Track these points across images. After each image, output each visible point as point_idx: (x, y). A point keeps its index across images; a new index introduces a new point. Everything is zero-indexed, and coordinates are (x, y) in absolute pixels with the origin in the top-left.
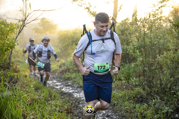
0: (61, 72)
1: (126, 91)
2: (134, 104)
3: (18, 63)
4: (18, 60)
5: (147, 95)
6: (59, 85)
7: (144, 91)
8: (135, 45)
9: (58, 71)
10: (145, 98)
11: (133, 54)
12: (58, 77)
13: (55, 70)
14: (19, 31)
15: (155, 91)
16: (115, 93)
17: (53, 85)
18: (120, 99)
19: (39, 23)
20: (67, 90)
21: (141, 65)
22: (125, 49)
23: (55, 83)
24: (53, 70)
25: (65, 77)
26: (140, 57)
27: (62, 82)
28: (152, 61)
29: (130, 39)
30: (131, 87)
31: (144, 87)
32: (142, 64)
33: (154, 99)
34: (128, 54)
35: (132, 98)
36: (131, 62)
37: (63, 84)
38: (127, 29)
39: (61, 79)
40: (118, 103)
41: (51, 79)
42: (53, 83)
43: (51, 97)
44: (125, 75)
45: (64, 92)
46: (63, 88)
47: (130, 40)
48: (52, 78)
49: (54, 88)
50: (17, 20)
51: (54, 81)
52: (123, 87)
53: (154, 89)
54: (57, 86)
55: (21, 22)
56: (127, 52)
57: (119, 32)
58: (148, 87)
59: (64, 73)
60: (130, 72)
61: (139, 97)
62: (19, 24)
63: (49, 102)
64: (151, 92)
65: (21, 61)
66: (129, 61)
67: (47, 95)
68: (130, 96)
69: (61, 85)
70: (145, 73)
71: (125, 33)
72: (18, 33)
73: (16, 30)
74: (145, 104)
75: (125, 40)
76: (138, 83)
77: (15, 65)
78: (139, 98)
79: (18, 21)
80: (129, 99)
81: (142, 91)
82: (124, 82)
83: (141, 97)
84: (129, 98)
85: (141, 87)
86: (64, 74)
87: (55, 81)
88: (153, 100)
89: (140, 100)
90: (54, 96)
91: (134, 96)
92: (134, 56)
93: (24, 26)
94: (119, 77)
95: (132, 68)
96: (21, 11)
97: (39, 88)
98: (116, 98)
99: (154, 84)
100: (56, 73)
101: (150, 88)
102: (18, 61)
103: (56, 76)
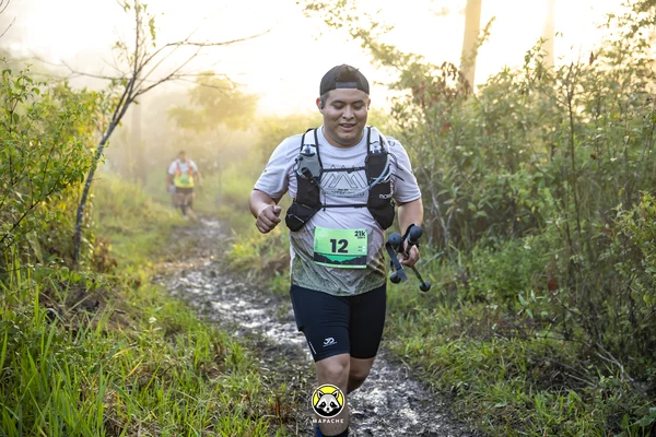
0: (264, 270)
1: (501, 344)
2: (527, 393)
3: (116, 237)
4: (116, 225)
5: (580, 358)
6: (256, 316)
7: (567, 343)
8: (538, 170)
9: (258, 267)
10: (570, 372)
11: (530, 203)
12: (256, 288)
13: (246, 262)
14: (114, 118)
15: (611, 343)
16: (458, 350)
17: (234, 316)
18: (477, 372)
19: (193, 93)
20: (283, 334)
21: (559, 243)
22: (503, 182)
23: (242, 309)
24: (238, 260)
25: (278, 288)
26: (556, 213)
27: (266, 305)
28: (603, 229)
29: (522, 148)
30: (518, 328)
31: (568, 326)
32: (565, 242)
33: (606, 374)
34: (512, 203)
35: (524, 369)
36: (524, 233)
37: (270, 313)
38: (509, 111)
39: (266, 294)
40: (467, 388)
41: (230, 294)
42: (234, 308)
43: (219, 360)
44: (499, 280)
45: (273, 342)
46: (268, 329)
47: (521, 152)
48: (233, 291)
49: (235, 327)
50: (105, 78)
51: (238, 302)
52: (491, 325)
53: (608, 336)
54: (248, 319)
55: (119, 86)
56: (510, 194)
57: (481, 122)
58: (583, 327)
59: (277, 273)
60: (520, 271)
61: (548, 363)
62: (114, 95)
63: (212, 381)
64: (596, 347)
65: (125, 228)
66: (515, 228)
67: (207, 353)
68: (515, 360)
69: (264, 317)
70: (577, 275)
71: (499, 125)
72: (107, 126)
73: (100, 115)
74: (572, 393)
75: (503, 151)
76: (548, 310)
77: (101, 244)
78: (548, 368)
79: (110, 82)
80: (512, 372)
81: (561, 342)
82: (495, 307)
83: (558, 367)
84: (510, 370)
85: (557, 328)
86: (274, 275)
87: (242, 303)
88: (602, 378)
89: (553, 375)
90: (234, 357)
91: (529, 360)
92: (533, 209)
93: (129, 101)
94: (477, 289)
95: (527, 256)
96: (118, 48)
97: (180, 326)
98: (463, 370)
99: (607, 317)
100: (249, 275)
101: (590, 333)
102: (113, 228)
103: (247, 284)
